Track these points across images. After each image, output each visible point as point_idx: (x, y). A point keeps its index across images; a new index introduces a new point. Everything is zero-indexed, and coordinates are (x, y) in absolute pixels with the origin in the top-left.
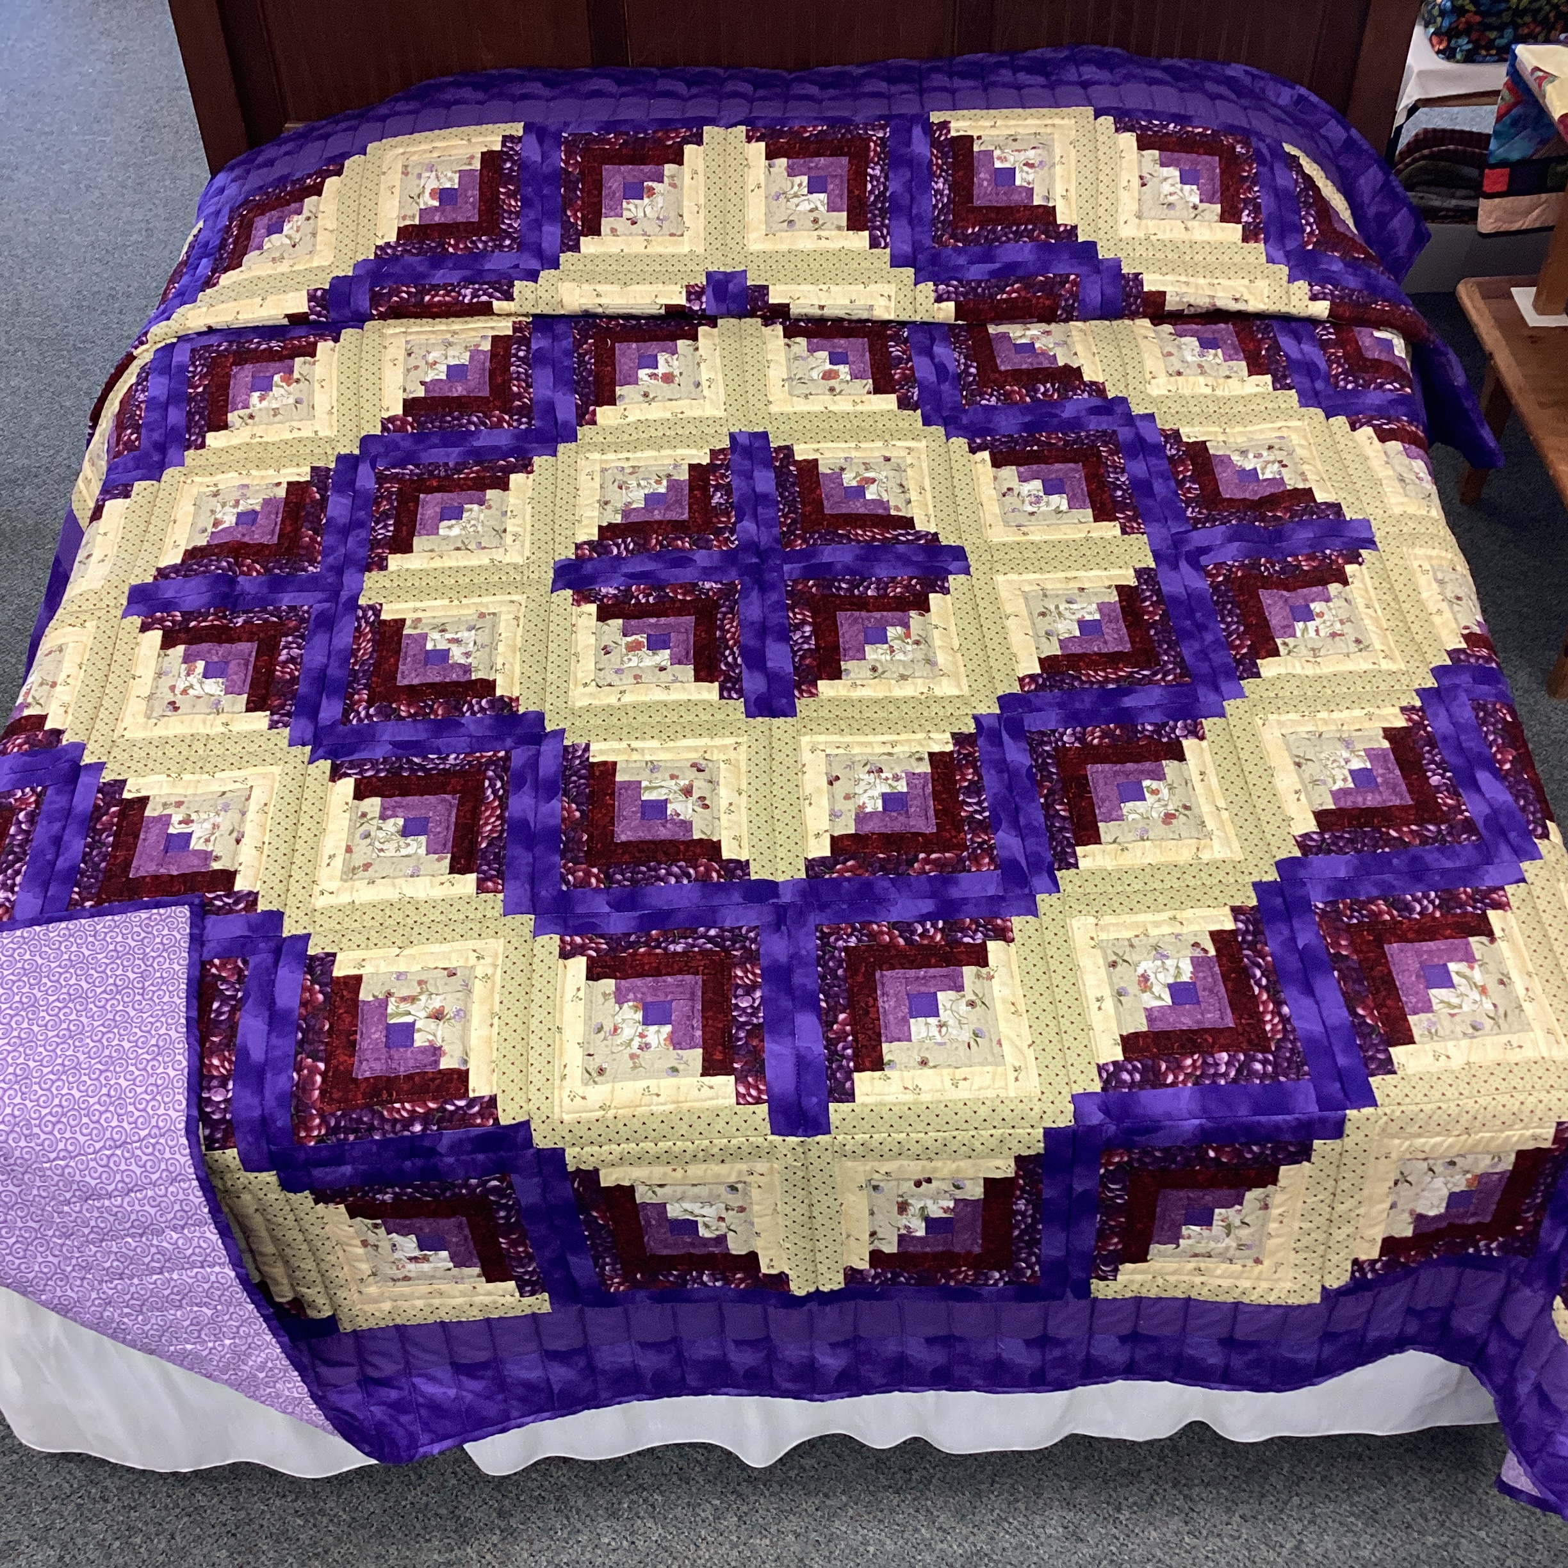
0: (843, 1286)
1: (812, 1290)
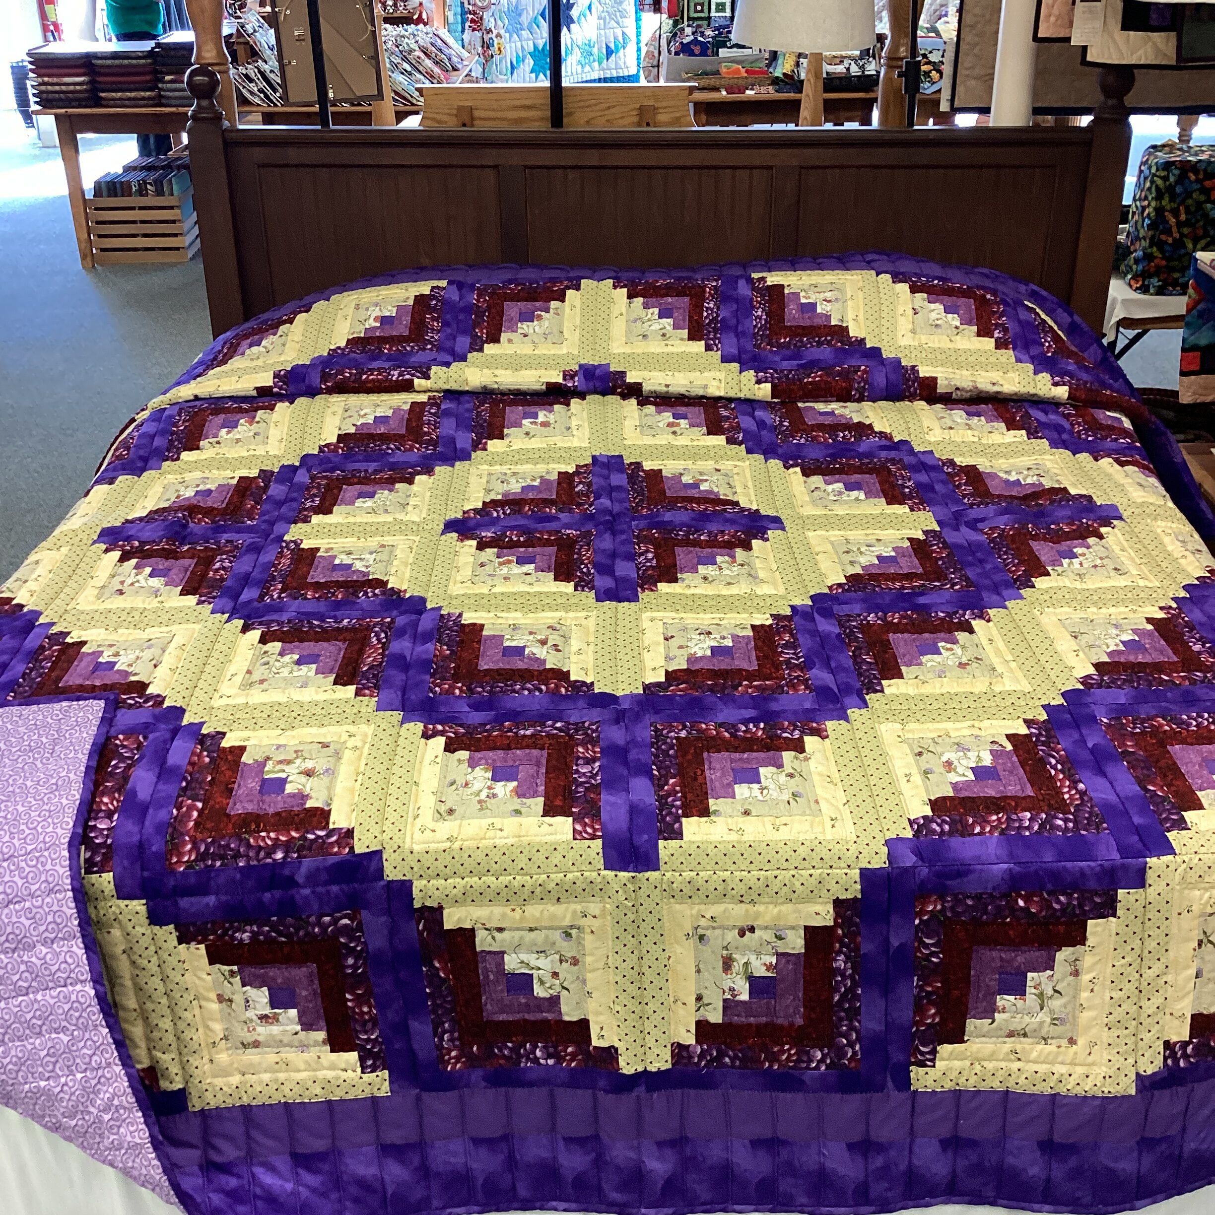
0: (669, 1066)
1: (640, 1069)
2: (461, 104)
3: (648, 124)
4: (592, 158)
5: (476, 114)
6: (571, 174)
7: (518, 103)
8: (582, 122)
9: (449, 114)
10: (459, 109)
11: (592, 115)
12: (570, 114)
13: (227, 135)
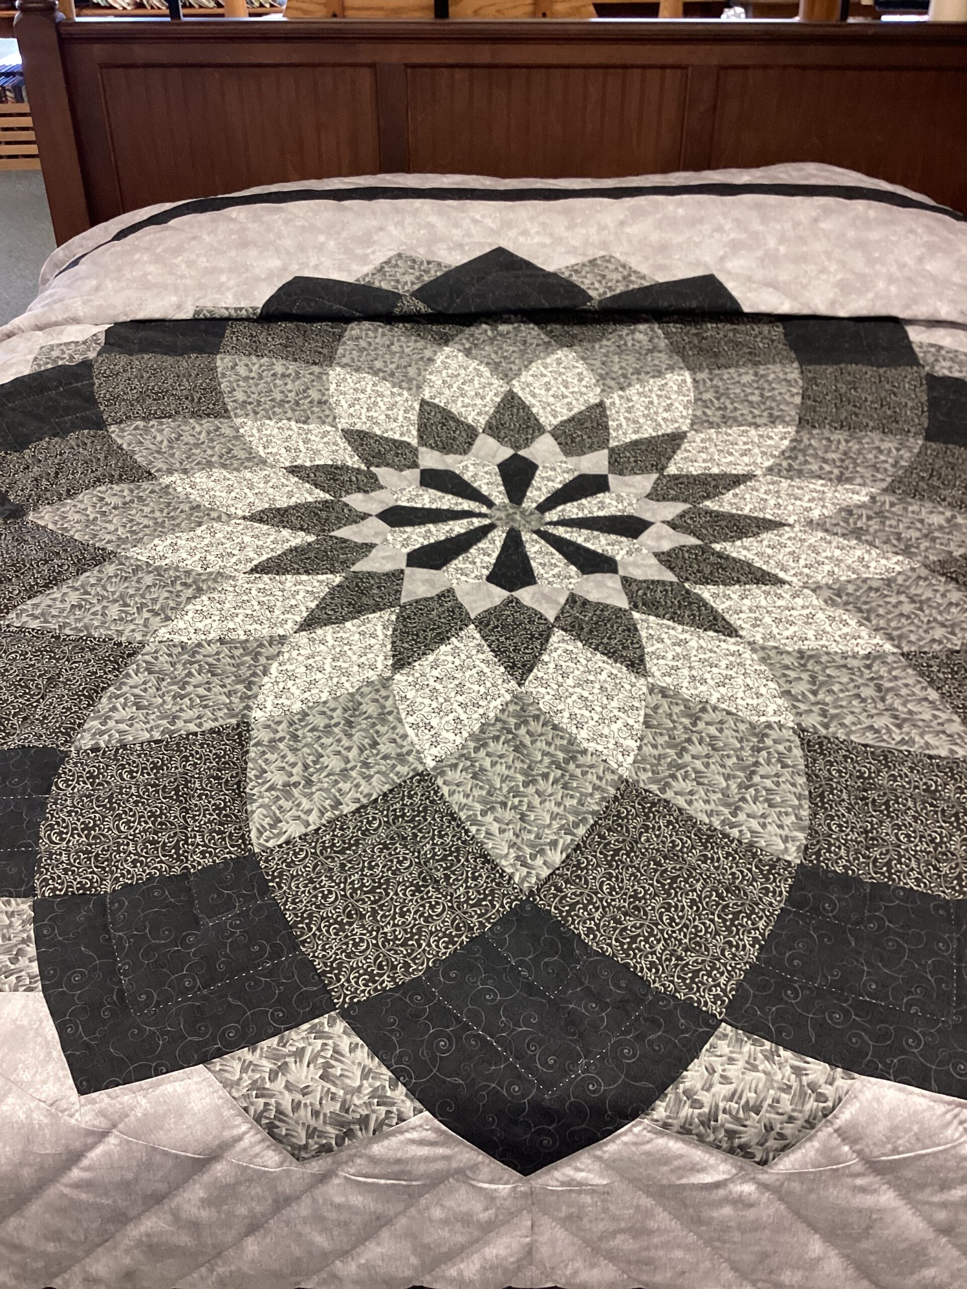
3: (544, 15)
4: (483, 54)
5: (348, 2)
6: (459, 74)
8: (469, 12)
9: (316, 3)
11: (481, 3)
12: (456, 3)
13: (63, 29)
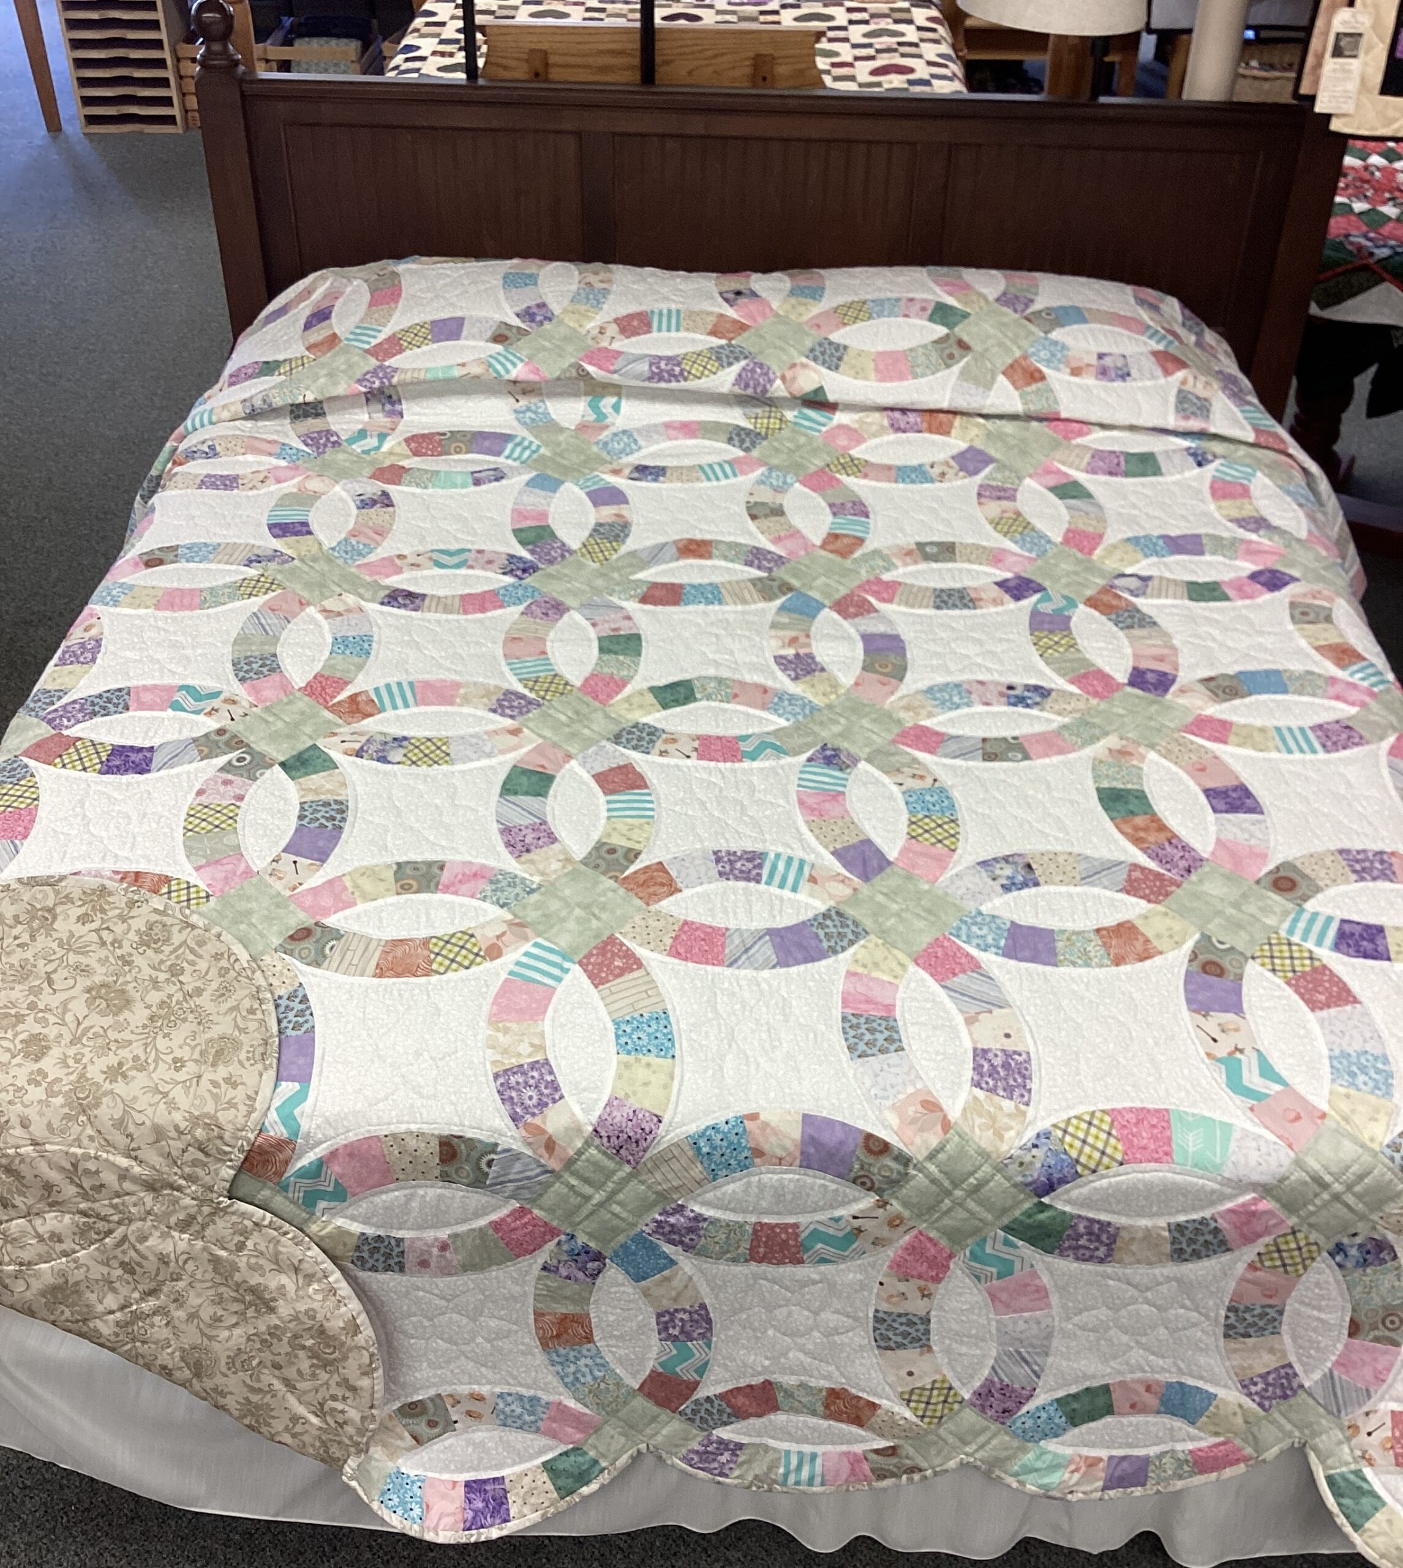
2: (533, 46)
3: (764, 85)
4: (696, 125)
5: (552, 59)
6: (670, 144)
7: (602, 47)
8: (683, 73)
9: (518, 59)
10: (532, 51)
11: (696, 63)
12: (667, 63)
13: (245, 87)
